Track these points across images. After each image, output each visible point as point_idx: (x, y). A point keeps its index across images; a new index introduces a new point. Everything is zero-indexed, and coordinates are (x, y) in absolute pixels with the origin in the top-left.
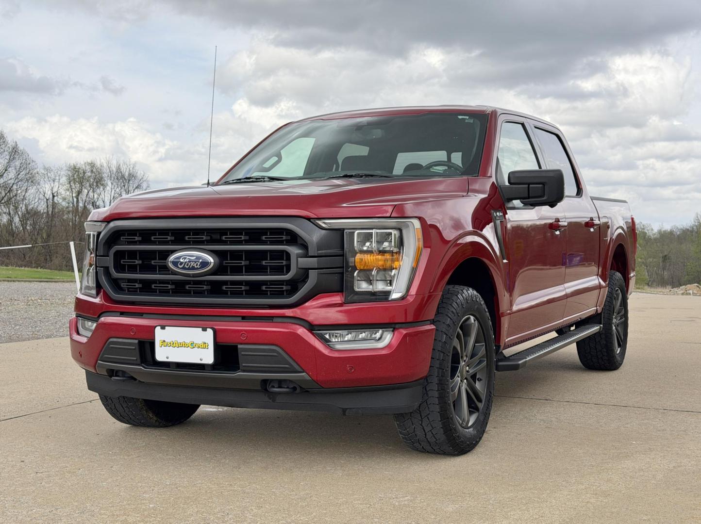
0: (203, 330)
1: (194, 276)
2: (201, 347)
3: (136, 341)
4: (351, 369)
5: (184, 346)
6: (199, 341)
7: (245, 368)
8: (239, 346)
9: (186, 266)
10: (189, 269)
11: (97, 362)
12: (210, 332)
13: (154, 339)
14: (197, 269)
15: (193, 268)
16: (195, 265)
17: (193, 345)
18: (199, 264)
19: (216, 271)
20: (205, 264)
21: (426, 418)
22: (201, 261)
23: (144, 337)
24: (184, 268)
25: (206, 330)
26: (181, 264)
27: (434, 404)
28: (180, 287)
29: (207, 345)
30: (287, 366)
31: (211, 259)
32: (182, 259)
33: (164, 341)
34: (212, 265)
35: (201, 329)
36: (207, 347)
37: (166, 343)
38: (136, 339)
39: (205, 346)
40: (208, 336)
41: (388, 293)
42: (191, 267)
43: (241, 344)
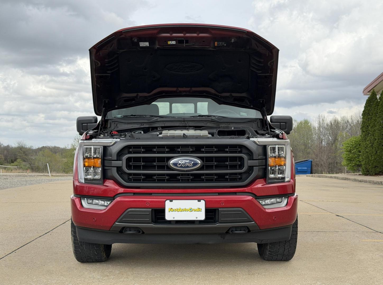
0: (198, 201)
1: (187, 171)
2: (196, 211)
3: (150, 210)
4: (275, 219)
5: (185, 210)
6: (195, 207)
7: (222, 221)
8: (220, 209)
9: (183, 165)
10: (185, 167)
11: (115, 223)
12: (203, 202)
13: (165, 208)
14: (190, 167)
15: (188, 167)
16: (189, 165)
17: (191, 210)
18: (191, 164)
19: (201, 168)
20: (195, 164)
21: (288, 242)
22: (193, 162)
23: (157, 206)
24: (181, 167)
25: (200, 201)
26: (179, 165)
27: (293, 235)
28: (173, 178)
29: (200, 209)
30: (246, 219)
31: (199, 162)
32: (180, 162)
33: (172, 209)
34: (199, 165)
35: (197, 201)
36: (200, 211)
37: (173, 210)
38: (149, 208)
39: (199, 210)
40: (202, 205)
41: (284, 178)
42: (186, 166)
43: (221, 208)
